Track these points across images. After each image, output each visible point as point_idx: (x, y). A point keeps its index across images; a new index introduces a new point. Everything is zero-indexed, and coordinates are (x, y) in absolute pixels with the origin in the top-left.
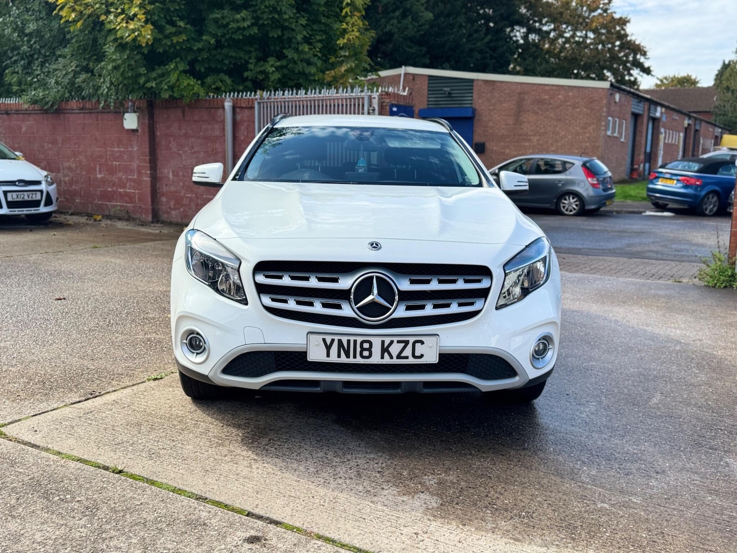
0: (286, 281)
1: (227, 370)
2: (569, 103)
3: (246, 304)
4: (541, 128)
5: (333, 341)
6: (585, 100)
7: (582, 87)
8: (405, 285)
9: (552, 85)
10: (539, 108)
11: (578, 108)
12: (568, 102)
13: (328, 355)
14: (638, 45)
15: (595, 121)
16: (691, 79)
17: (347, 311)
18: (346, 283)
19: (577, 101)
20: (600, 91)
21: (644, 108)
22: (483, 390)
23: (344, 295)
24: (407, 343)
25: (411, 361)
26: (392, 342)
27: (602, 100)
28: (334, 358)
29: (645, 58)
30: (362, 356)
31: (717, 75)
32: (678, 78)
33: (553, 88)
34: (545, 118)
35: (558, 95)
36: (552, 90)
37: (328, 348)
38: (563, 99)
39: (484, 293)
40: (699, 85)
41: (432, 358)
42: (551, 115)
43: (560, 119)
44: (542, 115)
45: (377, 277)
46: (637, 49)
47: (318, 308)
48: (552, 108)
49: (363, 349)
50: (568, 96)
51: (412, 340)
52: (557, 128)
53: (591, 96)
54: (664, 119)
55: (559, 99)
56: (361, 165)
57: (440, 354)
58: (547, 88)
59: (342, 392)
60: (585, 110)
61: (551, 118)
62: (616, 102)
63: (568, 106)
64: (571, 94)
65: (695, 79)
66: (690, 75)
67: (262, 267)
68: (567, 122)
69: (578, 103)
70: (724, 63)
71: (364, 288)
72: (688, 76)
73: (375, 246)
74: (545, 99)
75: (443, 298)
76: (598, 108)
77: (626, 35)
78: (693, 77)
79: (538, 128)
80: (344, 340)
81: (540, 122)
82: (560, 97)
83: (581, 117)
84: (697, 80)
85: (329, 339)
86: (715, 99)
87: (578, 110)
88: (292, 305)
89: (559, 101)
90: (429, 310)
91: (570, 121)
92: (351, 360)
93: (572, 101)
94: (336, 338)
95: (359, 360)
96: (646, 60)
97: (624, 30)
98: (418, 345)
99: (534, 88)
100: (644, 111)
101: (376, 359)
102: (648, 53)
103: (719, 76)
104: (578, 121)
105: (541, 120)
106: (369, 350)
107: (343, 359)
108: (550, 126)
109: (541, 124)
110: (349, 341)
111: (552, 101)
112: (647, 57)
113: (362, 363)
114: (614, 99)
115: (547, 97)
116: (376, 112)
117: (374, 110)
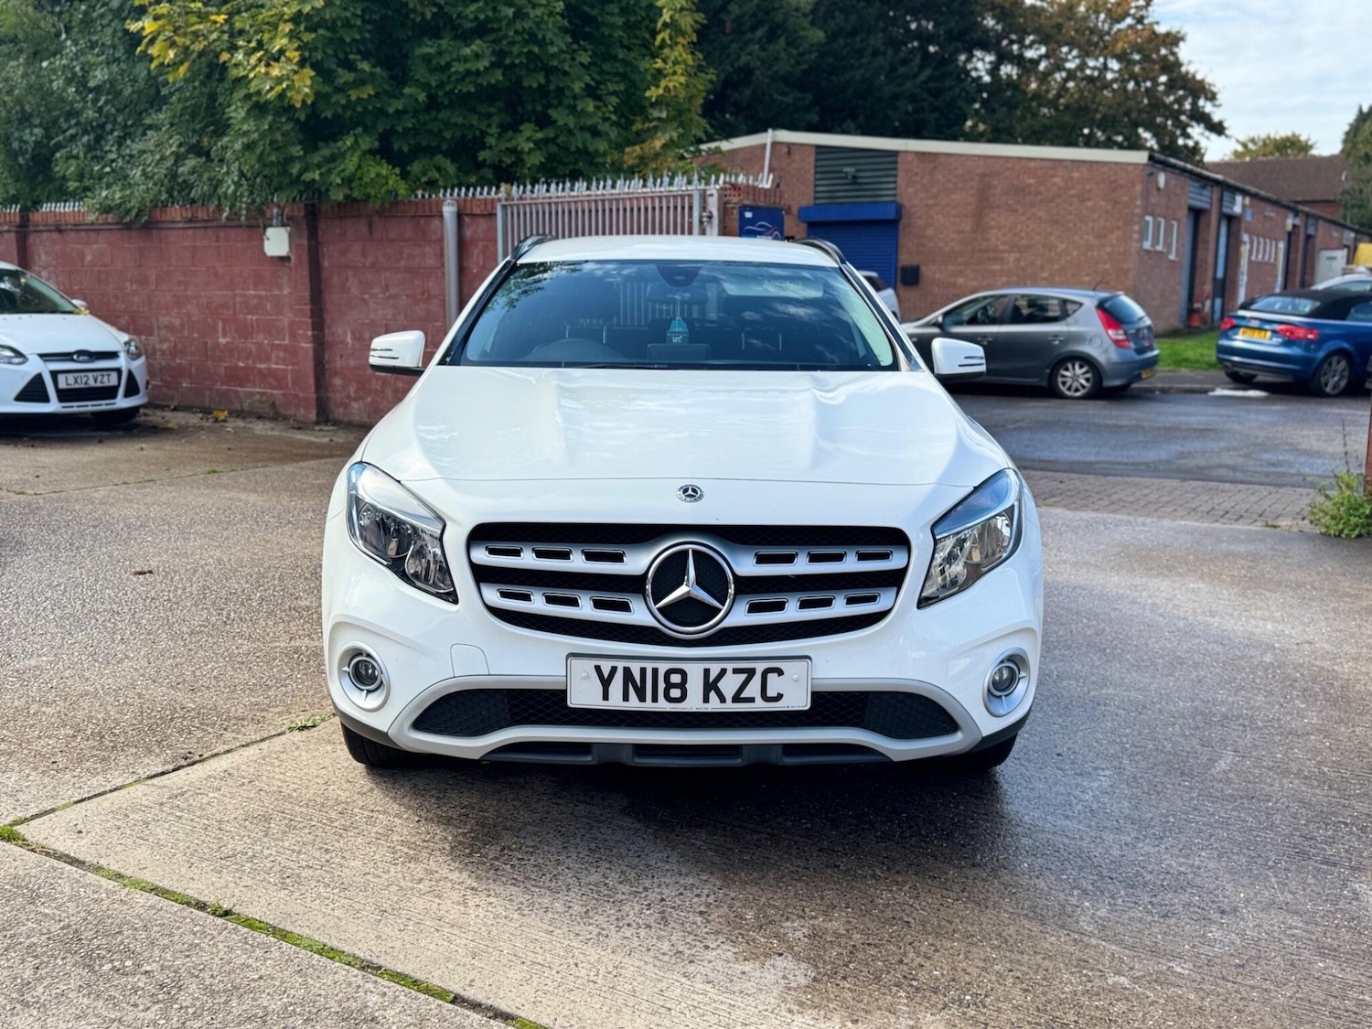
0: (528, 559)
1: (420, 724)
2: (1073, 192)
3: (456, 602)
4: (1022, 238)
5: (614, 670)
6: (1102, 186)
7: (1097, 162)
8: (745, 565)
9: (1042, 160)
10: (1018, 202)
11: (1089, 199)
12: (1072, 188)
13: (606, 697)
14: (1202, 82)
15: (1120, 224)
16: (1299, 141)
17: (640, 614)
18: (638, 562)
19: (1087, 187)
20: (1130, 168)
21: (1211, 198)
22: (895, 758)
23: (633, 584)
24: (751, 672)
25: (760, 706)
26: (723, 672)
27: (1134, 186)
28: (616, 702)
29: (1215, 106)
30: (668, 698)
31: (1347, 134)
32: (1275, 140)
33: (1043, 164)
34: (1029, 219)
35: (1053, 176)
36: (1042, 168)
37: (606, 683)
38: (1062, 184)
39: (895, 579)
40: (1314, 152)
41: (797, 700)
42: (1040, 214)
43: (1057, 222)
44: (1023, 214)
45: (694, 551)
46: (1198, 89)
47: (585, 609)
48: (1041, 201)
49: (669, 686)
50: (1072, 179)
51: (760, 667)
52: (1052, 238)
53: (1113, 178)
54: (1248, 217)
55: (1054, 184)
56: (676, 330)
57: (814, 694)
58: (1032, 164)
59: (632, 764)
60: (1103, 203)
61: (1040, 218)
62: (1159, 189)
63: (1072, 196)
64: (1076, 175)
65: (1307, 142)
66: (1297, 133)
67: (483, 534)
68: (1071, 225)
69: (1090, 191)
70: (1360, 110)
71: (670, 572)
72: (1294, 135)
73: (691, 493)
74: (1029, 185)
75: (818, 589)
76: (1126, 199)
77: (1178, 64)
78: (1303, 138)
79: (1017, 238)
80: (635, 668)
81: (1019, 226)
82: (1056, 180)
83: (1095, 216)
84: (1310, 143)
85: (606, 667)
86: (1343, 178)
87: (1089, 204)
88: (537, 604)
89: (1055, 188)
90: (792, 612)
91: (1075, 224)
92: (648, 706)
93: (1079, 187)
94: (621, 665)
95: (663, 706)
96: (1215, 109)
97: (1173, 54)
98: (772, 677)
99: (1009, 165)
100: (1211, 204)
101: (694, 703)
102: (1219, 96)
103: (1352, 135)
104: (1090, 224)
105: (1022, 223)
106: (682, 685)
107: (634, 704)
108: (1038, 234)
109: (1021, 230)
110: (643, 671)
111: (1042, 189)
112: (1217, 103)
113: (668, 710)
114: (1157, 182)
115: (1032, 181)
116: (715, 221)
117: (710, 217)
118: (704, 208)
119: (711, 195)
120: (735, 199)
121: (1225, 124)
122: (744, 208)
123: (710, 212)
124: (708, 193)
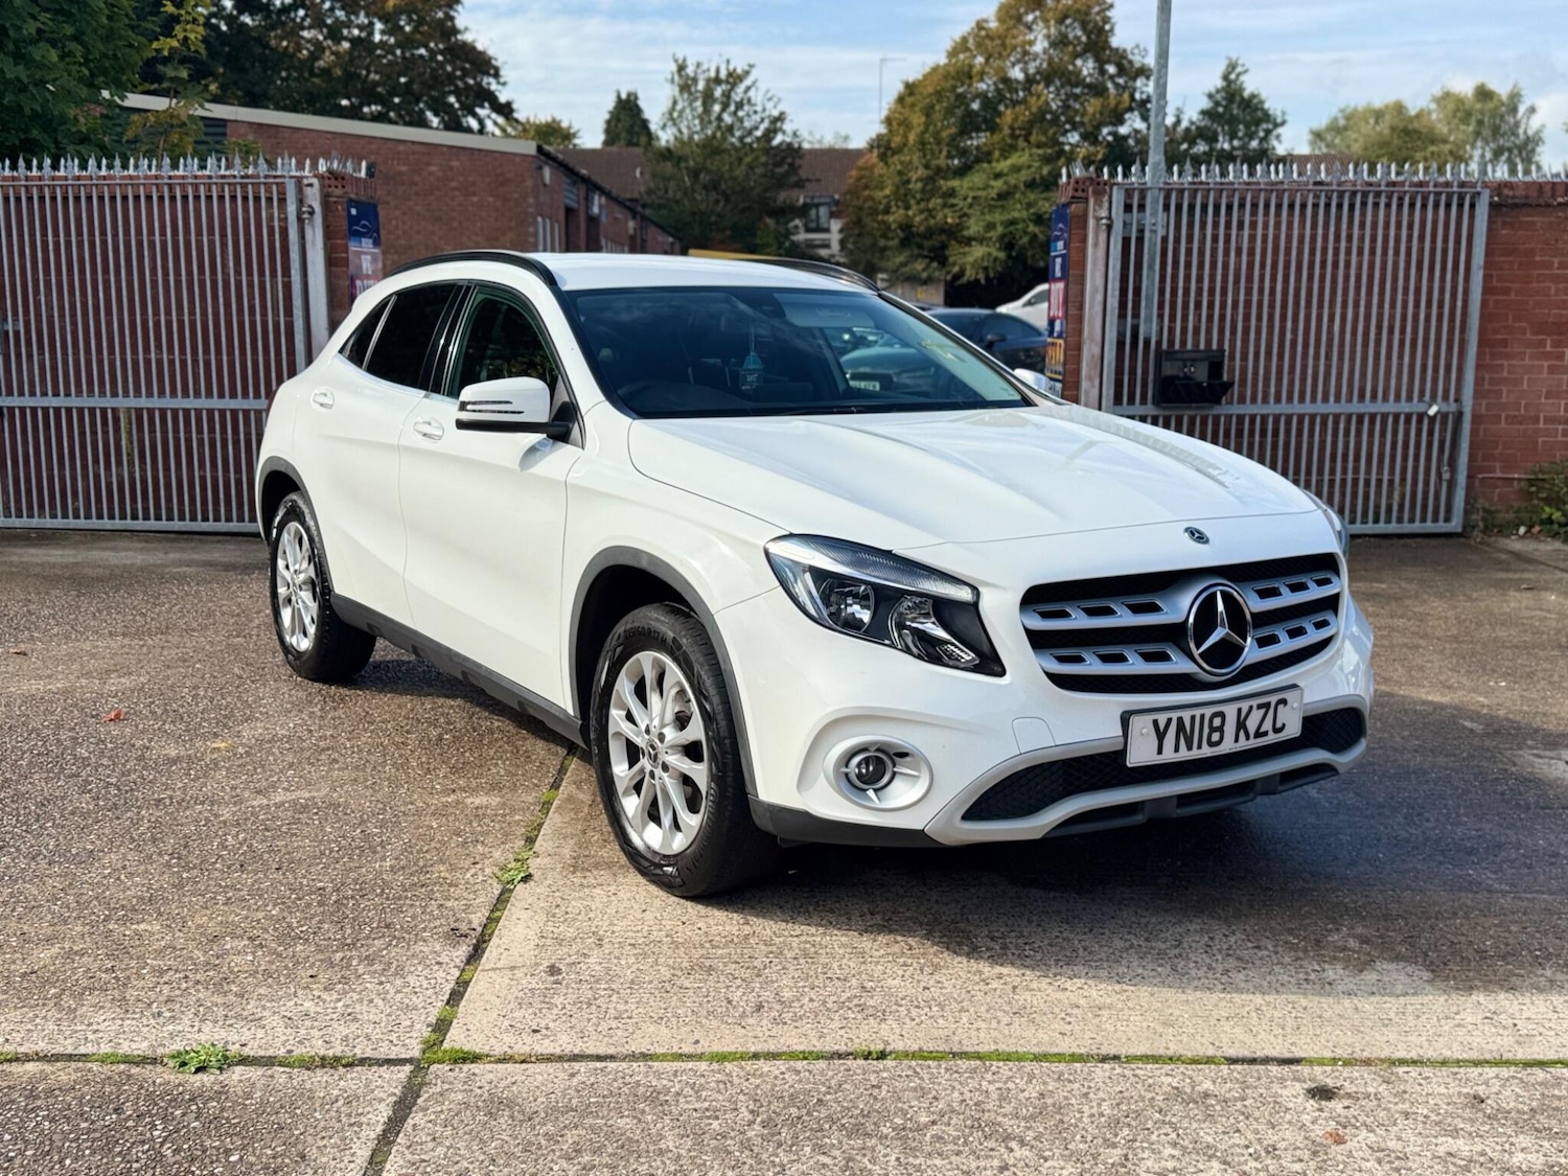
0: (1078, 621)
2: (454, 184)
3: (1001, 673)
4: (398, 237)
5: (1169, 720)
6: (488, 179)
7: (479, 150)
8: (1256, 601)
9: (413, 143)
10: (389, 193)
11: (474, 194)
12: (452, 180)
13: (1160, 752)
14: (482, 54)
15: (513, 224)
16: (560, 128)
17: (1179, 665)
18: (1181, 607)
19: (470, 179)
20: (518, 159)
21: (578, 196)
23: (1174, 634)
24: (1267, 706)
25: (1272, 738)
26: (1251, 707)
27: (524, 181)
28: (1169, 755)
29: (499, 83)
30: (1211, 744)
31: (608, 122)
32: (535, 124)
33: (415, 148)
34: (404, 214)
35: (429, 164)
36: (414, 153)
37: (1161, 735)
38: (440, 174)
39: (1335, 603)
40: (576, 141)
41: (1293, 729)
42: (418, 208)
43: (439, 219)
44: (396, 208)
45: (1222, 593)
46: (482, 64)
47: (1135, 665)
48: (417, 194)
49: (1212, 730)
50: (451, 168)
51: (1271, 700)
52: (435, 238)
53: (499, 171)
54: (604, 219)
55: (430, 174)
57: (1304, 718)
58: (401, 148)
59: (1175, 816)
60: (491, 199)
61: (418, 214)
62: (545, 185)
63: (453, 189)
64: (455, 164)
65: (570, 127)
66: (558, 119)
67: (1039, 597)
68: (455, 224)
69: (474, 184)
70: (619, 96)
72: (554, 121)
73: (1198, 536)
74: (400, 173)
75: (1296, 619)
76: (516, 195)
77: (455, 31)
78: (564, 125)
79: (392, 237)
80: (1186, 715)
81: (394, 222)
82: (433, 169)
83: (484, 214)
84: (572, 131)
85: (1162, 718)
86: (638, 174)
87: (475, 199)
88: (1092, 666)
89: (432, 178)
90: (1284, 643)
91: (460, 223)
92: (1195, 754)
93: (461, 179)
94: (1175, 715)
95: (1207, 751)
96: (500, 87)
97: (452, 19)
98: (1281, 707)
99: (373, 147)
100: (578, 203)
101: (1228, 746)
102: (502, 73)
103: (613, 124)
104: (479, 224)
105: (396, 218)
106: (1221, 729)
107: (1184, 754)
108: (418, 232)
109: (397, 227)
110: (1193, 718)
111: (417, 178)
112: (502, 80)
113: (1209, 755)
114: (542, 177)
115: (404, 168)
116: (318, 218)
117: (312, 213)
118: (301, 202)
119: (311, 185)
120: (338, 192)
121: (515, 106)
122: (351, 203)
123: (310, 206)
124: (306, 181)
